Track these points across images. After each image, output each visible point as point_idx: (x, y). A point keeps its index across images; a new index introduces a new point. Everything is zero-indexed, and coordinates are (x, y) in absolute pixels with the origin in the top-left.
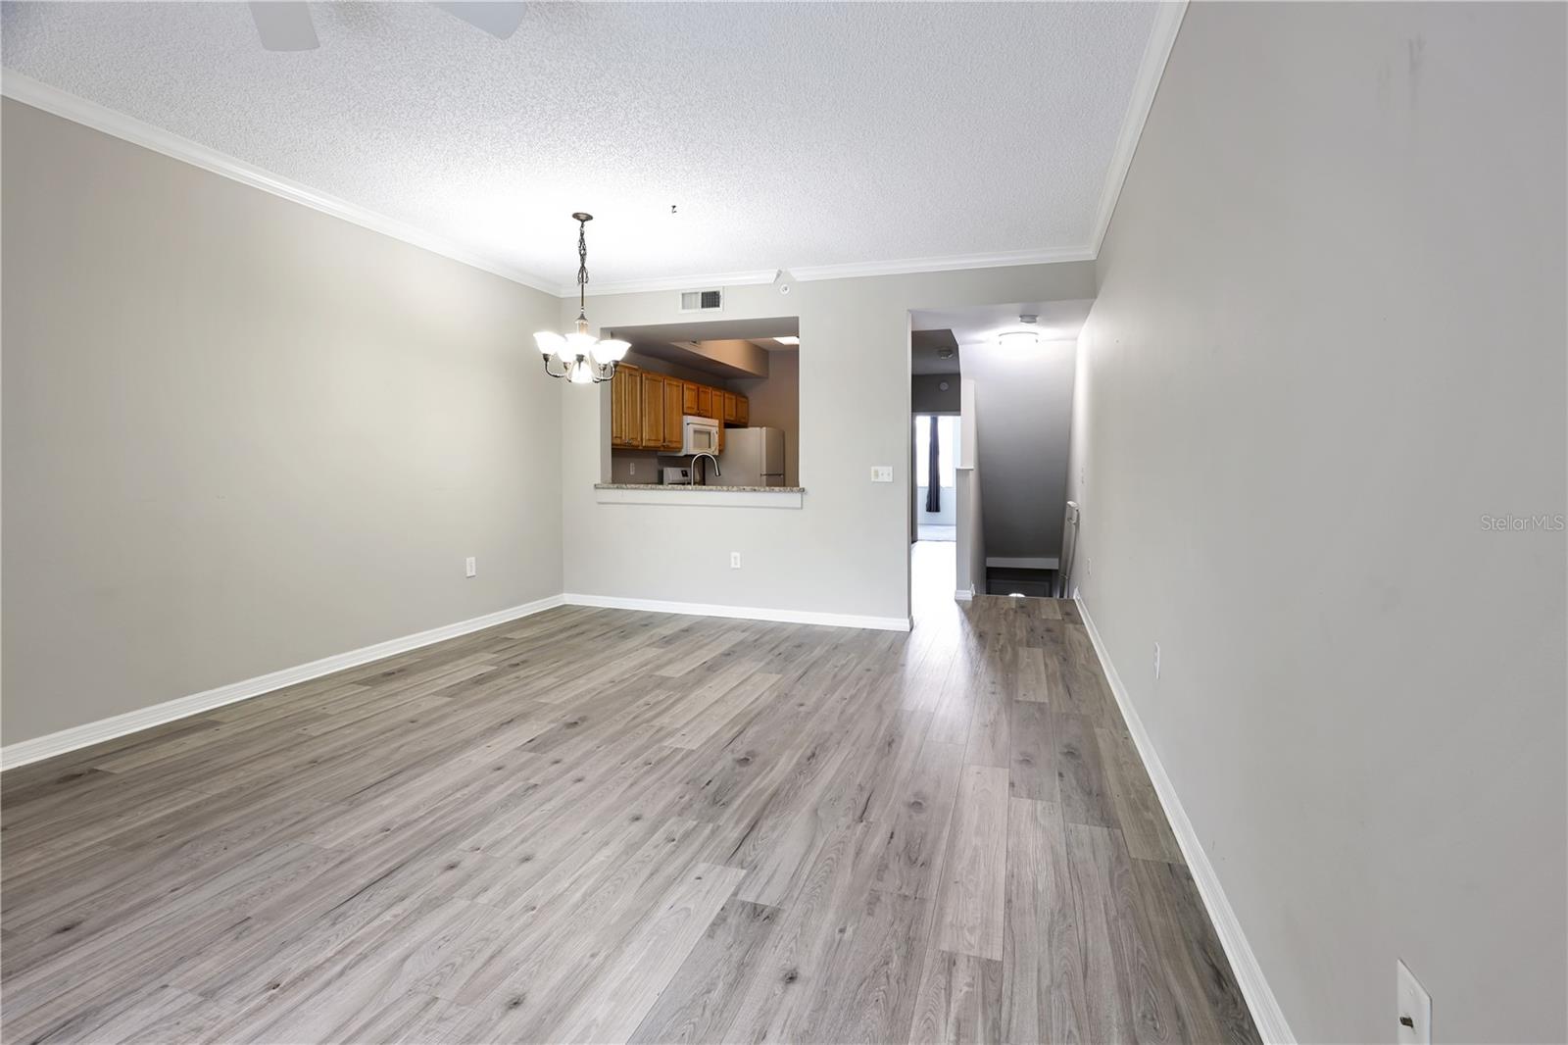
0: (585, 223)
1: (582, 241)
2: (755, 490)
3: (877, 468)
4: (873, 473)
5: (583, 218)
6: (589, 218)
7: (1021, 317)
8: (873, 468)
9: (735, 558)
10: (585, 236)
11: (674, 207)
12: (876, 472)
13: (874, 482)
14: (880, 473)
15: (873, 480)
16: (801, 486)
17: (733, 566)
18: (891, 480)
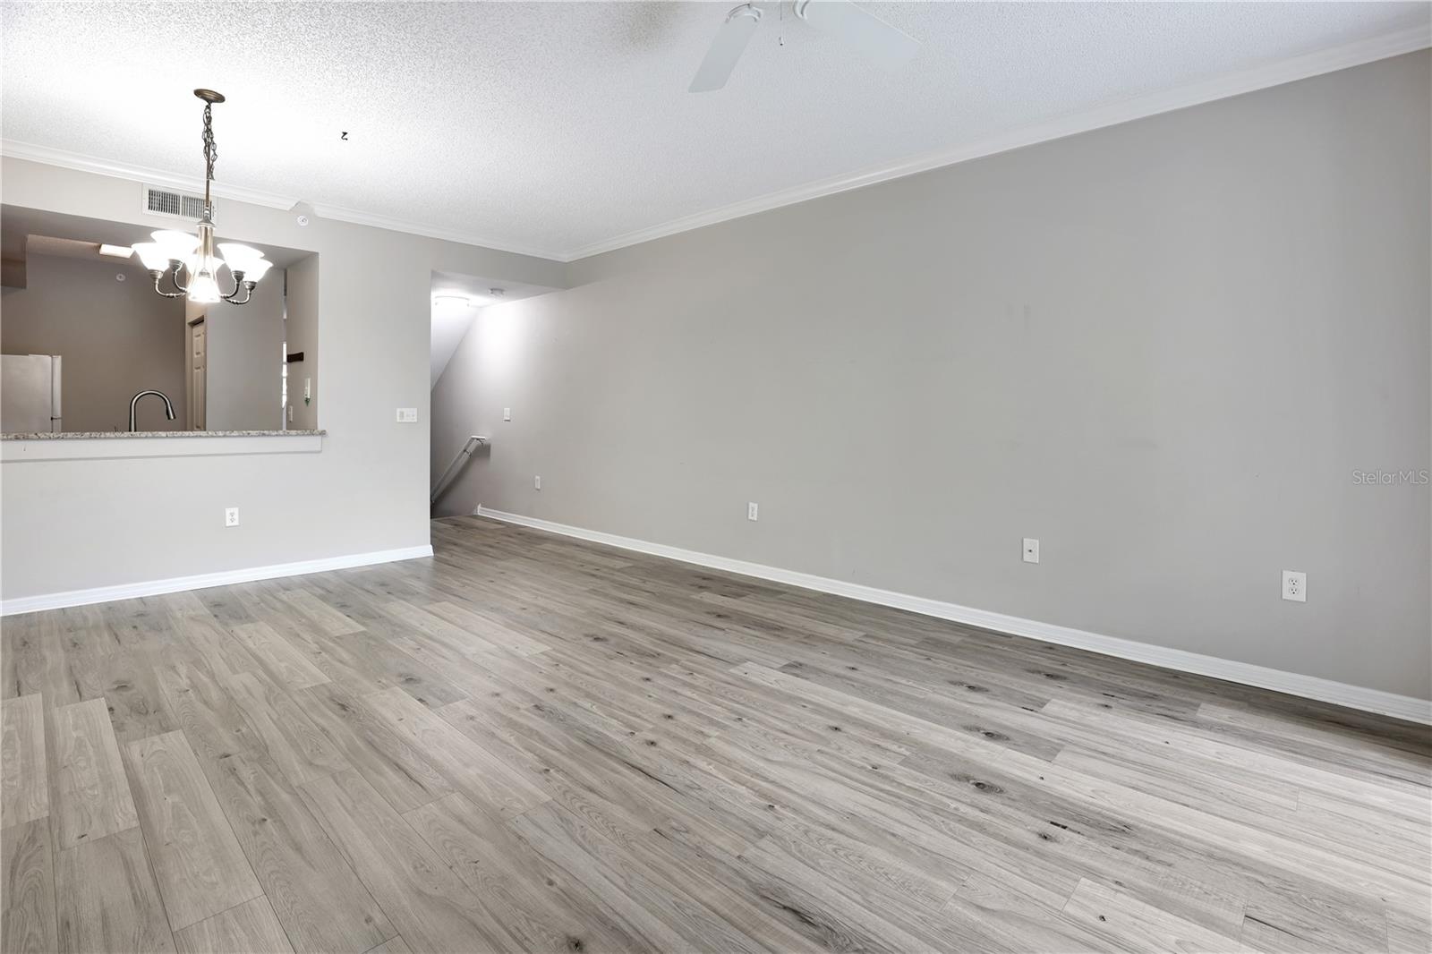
0: (213, 104)
1: (208, 131)
2: (264, 435)
3: (404, 410)
4: (398, 414)
5: (210, 98)
6: (220, 99)
7: (492, 290)
8: (398, 410)
9: (232, 514)
10: (214, 125)
11: (345, 134)
12: (402, 414)
13: (400, 423)
14: (405, 415)
15: (398, 420)
16: (320, 428)
17: (229, 523)
18: (416, 420)
